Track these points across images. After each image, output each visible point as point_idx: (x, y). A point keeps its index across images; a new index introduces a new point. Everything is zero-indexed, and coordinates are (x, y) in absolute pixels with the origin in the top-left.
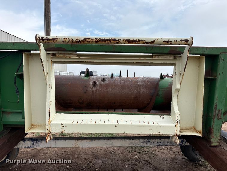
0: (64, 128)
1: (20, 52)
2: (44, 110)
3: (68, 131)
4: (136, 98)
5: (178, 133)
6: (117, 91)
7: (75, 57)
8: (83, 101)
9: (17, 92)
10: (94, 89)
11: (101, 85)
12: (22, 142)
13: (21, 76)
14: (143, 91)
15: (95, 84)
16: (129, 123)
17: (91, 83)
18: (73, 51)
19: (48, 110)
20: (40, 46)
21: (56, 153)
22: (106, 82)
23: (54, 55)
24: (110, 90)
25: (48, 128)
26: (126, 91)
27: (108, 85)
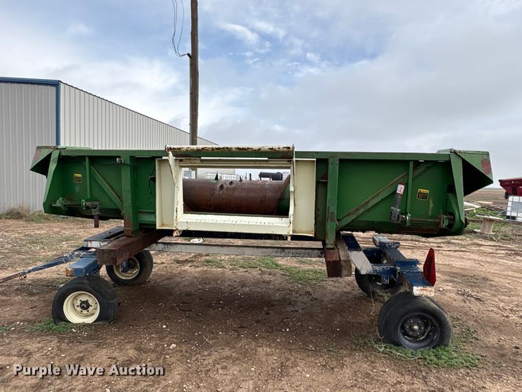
0: (189, 226)
1: (153, 158)
2: (173, 210)
3: (191, 228)
4: (262, 201)
5: (291, 233)
6: (243, 194)
7: (199, 162)
8: (210, 205)
9: (151, 193)
10: (221, 192)
11: (228, 188)
12: (154, 245)
13: (154, 180)
14: (269, 194)
15: (222, 187)
16: (246, 223)
17: (218, 187)
18: (197, 157)
19: (175, 210)
20: (168, 154)
21: (195, 277)
22: (234, 185)
23: (181, 160)
24: (236, 194)
25: (175, 225)
26: (251, 195)
27: (234, 189)
